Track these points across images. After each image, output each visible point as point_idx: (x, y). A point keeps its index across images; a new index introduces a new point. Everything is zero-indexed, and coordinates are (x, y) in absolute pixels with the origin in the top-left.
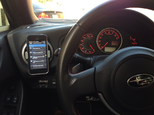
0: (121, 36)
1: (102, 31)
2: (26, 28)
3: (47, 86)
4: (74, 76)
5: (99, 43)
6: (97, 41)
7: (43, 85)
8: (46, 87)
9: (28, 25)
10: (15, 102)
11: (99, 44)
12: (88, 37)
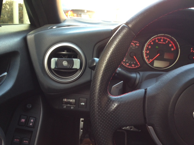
0: (179, 47)
1: (152, 38)
2: (52, 28)
3: (73, 106)
4: (116, 99)
5: (147, 54)
6: (144, 52)
7: (68, 105)
8: (72, 108)
9: (54, 25)
10: (31, 125)
11: (147, 56)
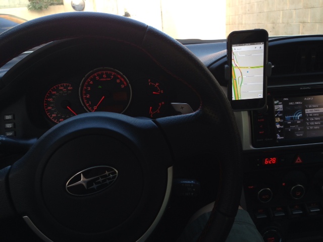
0: (128, 82)
12: (61, 90)
